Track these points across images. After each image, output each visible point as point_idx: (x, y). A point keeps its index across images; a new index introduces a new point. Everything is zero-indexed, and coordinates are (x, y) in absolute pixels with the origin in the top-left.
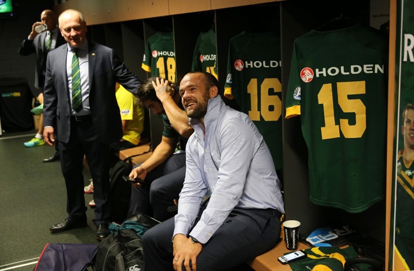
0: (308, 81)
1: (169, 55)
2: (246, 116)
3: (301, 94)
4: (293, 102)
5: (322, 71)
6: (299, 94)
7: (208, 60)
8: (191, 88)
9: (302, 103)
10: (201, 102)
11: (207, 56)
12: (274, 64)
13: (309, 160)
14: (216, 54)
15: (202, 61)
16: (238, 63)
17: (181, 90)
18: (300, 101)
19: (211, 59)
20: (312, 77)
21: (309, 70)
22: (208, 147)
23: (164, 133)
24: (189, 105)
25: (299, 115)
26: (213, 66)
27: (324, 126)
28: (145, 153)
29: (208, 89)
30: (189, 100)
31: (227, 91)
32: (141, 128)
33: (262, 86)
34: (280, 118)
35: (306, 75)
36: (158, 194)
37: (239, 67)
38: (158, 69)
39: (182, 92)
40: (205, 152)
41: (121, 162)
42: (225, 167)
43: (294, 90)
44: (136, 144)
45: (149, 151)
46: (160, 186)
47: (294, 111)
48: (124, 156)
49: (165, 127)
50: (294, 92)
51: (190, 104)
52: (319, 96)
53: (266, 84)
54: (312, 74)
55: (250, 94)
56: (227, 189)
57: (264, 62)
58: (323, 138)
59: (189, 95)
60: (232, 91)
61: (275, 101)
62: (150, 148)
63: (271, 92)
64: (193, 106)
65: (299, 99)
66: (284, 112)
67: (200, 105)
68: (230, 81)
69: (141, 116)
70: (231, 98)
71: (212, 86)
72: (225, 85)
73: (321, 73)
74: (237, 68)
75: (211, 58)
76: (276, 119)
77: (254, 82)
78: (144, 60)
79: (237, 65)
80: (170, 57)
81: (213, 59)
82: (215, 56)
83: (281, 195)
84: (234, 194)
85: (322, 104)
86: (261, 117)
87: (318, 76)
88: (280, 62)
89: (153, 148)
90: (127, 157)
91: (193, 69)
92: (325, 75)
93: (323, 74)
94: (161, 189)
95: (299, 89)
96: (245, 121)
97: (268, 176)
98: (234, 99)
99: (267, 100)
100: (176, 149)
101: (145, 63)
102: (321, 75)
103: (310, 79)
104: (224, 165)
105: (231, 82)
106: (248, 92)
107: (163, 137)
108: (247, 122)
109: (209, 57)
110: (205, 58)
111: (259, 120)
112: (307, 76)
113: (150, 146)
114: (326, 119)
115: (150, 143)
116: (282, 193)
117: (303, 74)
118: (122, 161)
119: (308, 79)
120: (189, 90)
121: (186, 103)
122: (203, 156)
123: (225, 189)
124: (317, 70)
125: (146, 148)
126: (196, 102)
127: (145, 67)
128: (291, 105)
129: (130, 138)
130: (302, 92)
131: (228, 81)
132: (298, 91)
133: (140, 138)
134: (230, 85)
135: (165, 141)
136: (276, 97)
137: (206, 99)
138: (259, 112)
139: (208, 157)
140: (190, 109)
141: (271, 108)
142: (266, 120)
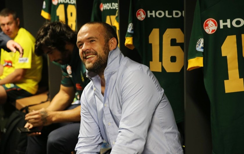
0: (212, 32)
1: (69, 2)
2: (147, 68)
3: (204, 45)
4: (195, 54)
5: (226, 22)
6: (202, 45)
7: (108, 8)
8: (90, 40)
9: (204, 55)
10: (101, 55)
11: (108, 4)
12: (177, 14)
13: (211, 114)
14: (117, 3)
15: (102, 9)
16: (140, 12)
17: (79, 42)
18: (203, 53)
19: (112, 8)
20: (215, 28)
21: (212, 21)
22: (107, 101)
23: (62, 82)
24: (87, 57)
25: (201, 67)
26: (115, 15)
27: (228, 79)
28: (43, 102)
29: (107, 41)
30: (88, 53)
31: (129, 41)
32: (39, 76)
33: (165, 36)
34: (183, 69)
35: (209, 26)
36: (55, 146)
37: (141, 16)
38: (58, 17)
39: (80, 43)
40: (104, 107)
41: (17, 112)
42: (126, 121)
43: (197, 41)
44: (33, 93)
45: (47, 101)
46: (58, 137)
47: (196, 62)
48: (20, 105)
49: (63, 76)
50: (196, 43)
51: (89, 56)
52: (223, 48)
53: (168, 35)
54: (216, 26)
55: (151, 44)
56: (128, 144)
57: (167, 12)
58: (226, 92)
59: (88, 47)
60: (134, 40)
61: (177, 51)
62: (48, 98)
63: (173, 42)
64: (92, 59)
65: (202, 50)
66: (187, 64)
67: (100, 58)
68: (132, 30)
69: (39, 64)
70: (132, 48)
71: (111, 38)
72: (126, 35)
73: (225, 24)
74: (139, 18)
75: (112, 6)
76: (178, 70)
77: (156, 32)
78: (44, 7)
79: (139, 14)
80: (71, 4)
81: (114, 8)
82: (117, 4)
83: (182, 151)
84: (135, 150)
85: (226, 57)
86: (163, 68)
87: (222, 27)
88: (183, 12)
89: (51, 98)
90: (24, 106)
91: (92, 19)
92: (229, 26)
93: (227, 25)
94: (59, 140)
95: (202, 41)
96: (146, 73)
97: (170, 130)
98: (135, 49)
99: (169, 51)
100: (75, 99)
101: (45, 10)
102: (225, 26)
103: (213, 31)
104: (125, 119)
105: (132, 32)
106: (150, 42)
107: (62, 87)
108: (149, 74)
109: (109, 5)
110: (105, 7)
111: (160, 71)
112: (211, 27)
113: (48, 95)
114: (230, 72)
115: (47, 93)
116: (183, 148)
117: (207, 25)
118: (18, 110)
119: (211, 30)
120: (88, 42)
121: (84, 55)
122: (103, 111)
123: (126, 144)
124: (221, 21)
125: (44, 97)
126: (96, 54)
127: (45, 15)
128: (193, 56)
129: (28, 87)
130: (205, 43)
131: (129, 30)
132: (201, 42)
133: (37, 87)
134: (131, 35)
135: (64, 90)
136: (178, 48)
137: (106, 52)
138: (161, 63)
139: (107, 112)
140: (89, 62)
141: (173, 59)
142: (168, 71)
